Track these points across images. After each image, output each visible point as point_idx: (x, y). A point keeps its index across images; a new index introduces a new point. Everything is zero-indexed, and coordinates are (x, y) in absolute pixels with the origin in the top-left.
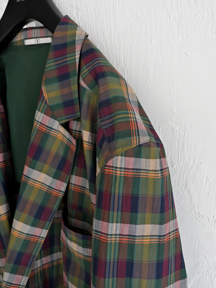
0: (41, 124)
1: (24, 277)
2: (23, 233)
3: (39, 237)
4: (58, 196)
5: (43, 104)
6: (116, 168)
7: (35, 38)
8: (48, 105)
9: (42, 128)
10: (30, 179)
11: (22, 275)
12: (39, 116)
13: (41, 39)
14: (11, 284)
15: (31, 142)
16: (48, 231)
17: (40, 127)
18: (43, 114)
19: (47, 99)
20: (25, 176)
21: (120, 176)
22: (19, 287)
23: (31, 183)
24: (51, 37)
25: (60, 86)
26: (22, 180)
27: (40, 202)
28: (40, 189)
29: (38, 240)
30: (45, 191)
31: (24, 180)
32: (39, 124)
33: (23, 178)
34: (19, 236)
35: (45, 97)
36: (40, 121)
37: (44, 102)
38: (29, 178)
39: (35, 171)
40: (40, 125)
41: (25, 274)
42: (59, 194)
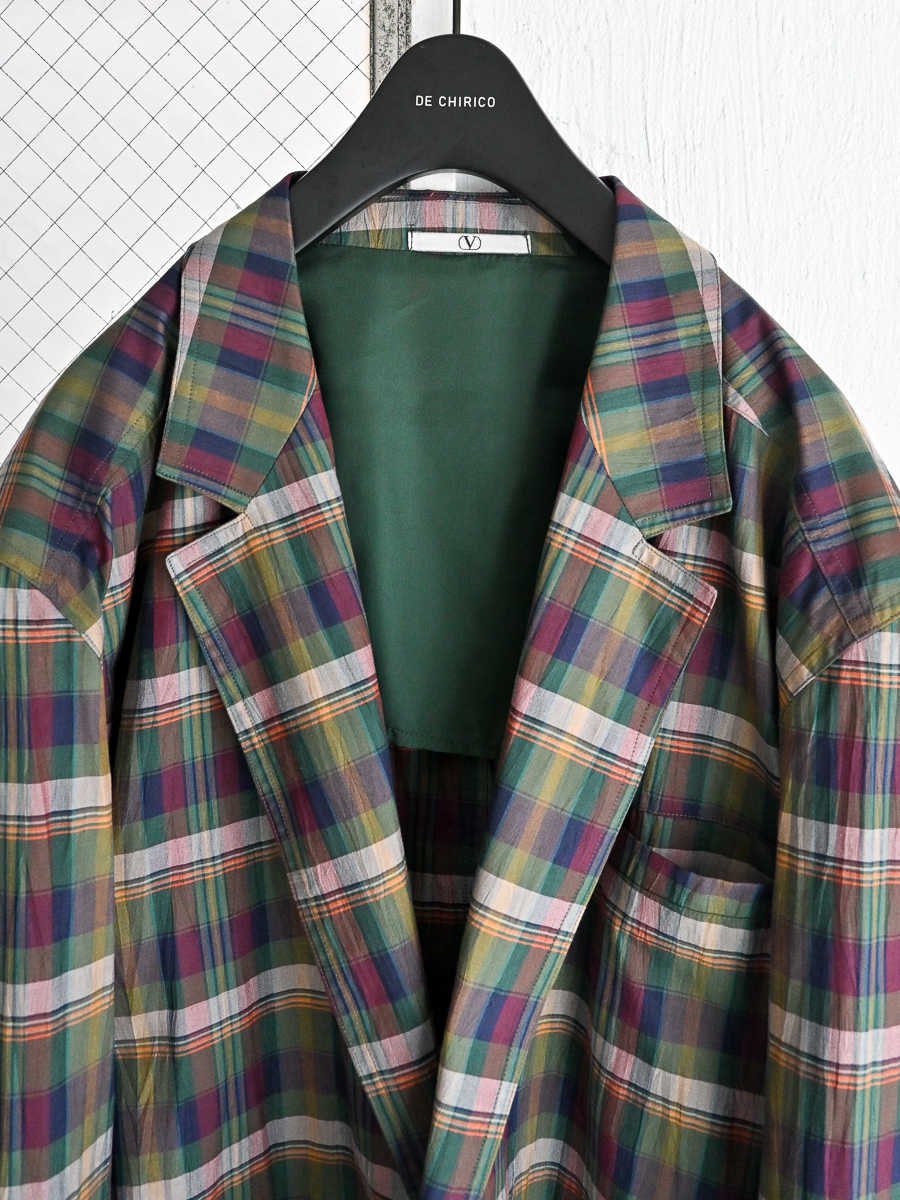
0: (580, 541)
1: (505, 1084)
2: (516, 921)
3: (558, 931)
4: (627, 781)
5: (591, 473)
6: (879, 668)
7: (454, 230)
8: (608, 476)
9: (585, 551)
10: (542, 729)
11: (497, 1079)
12: (574, 513)
13: (482, 236)
14: (469, 1112)
15: (547, 599)
16: (585, 908)
17: (577, 548)
18: (587, 507)
19: (605, 458)
20: (526, 717)
21: (890, 689)
22: (490, 1123)
23: (546, 743)
24: (529, 237)
25: (648, 417)
26: (515, 733)
27: (571, 807)
28: (571, 761)
29: (552, 946)
30: (588, 768)
31: (518, 731)
32: (575, 538)
33: (517, 726)
34: (503, 934)
35: (598, 449)
36: (577, 528)
37: (596, 464)
38: (541, 723)
39: (558, 697)
40: (576, 542)
41: (508, 1074)
42: (628, 776)
